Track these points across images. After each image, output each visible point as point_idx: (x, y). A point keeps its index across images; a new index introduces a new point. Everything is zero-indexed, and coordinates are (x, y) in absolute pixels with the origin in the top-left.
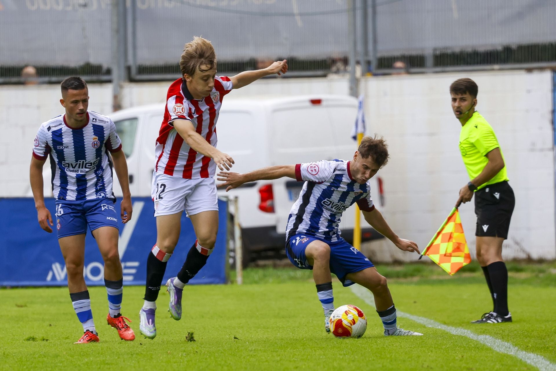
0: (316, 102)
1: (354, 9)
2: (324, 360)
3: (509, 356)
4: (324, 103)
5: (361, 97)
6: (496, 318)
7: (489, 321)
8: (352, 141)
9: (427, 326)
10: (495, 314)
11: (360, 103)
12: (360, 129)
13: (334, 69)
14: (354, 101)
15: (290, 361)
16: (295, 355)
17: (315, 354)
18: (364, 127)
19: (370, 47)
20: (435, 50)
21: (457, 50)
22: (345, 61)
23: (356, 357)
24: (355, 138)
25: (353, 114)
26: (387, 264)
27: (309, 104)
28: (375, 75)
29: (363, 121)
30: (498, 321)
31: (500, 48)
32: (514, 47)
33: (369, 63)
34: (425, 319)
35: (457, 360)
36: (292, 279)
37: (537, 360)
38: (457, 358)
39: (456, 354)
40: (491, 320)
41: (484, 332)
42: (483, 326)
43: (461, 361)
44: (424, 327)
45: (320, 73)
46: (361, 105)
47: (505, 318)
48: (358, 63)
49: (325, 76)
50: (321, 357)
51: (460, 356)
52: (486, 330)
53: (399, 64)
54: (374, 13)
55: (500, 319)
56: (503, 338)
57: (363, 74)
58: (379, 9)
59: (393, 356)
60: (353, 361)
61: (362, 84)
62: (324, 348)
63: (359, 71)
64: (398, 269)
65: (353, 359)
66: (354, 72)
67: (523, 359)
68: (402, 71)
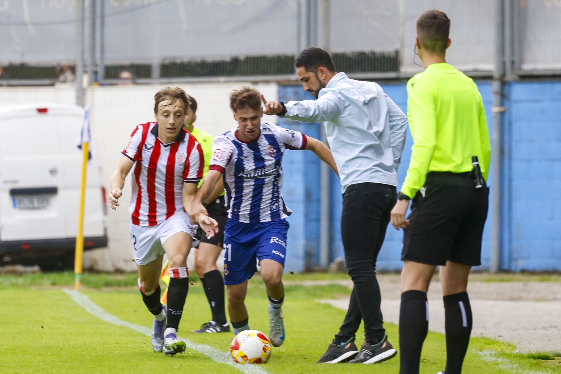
0: (43, 111)
1: (83, 20)
2: (44, 367)
3: (227, 365)
4: (50, 112)
5: (87, 107)
6: (215, 327)
7: (207, 331)
8: (77, 150)
9: (146, 335)
10: (214, 323)
11: (87, 113)
12: (85, 138)
13: (62, 78)
14: (81, 111)
15: (9, 367)
16: (15, 361)
17: (34, 361)
18: (89, 136)
19: (98, 55)
20: (164, 59)
21: (186, 60)
22: (73, 69)
23: (76, 364)
24: (80, 147)
25: (79, 124)
26: (108, 273)
27: (35, 113)
28: (102, 85)
29: (89, 131)
30: (216, 330)
31: (228, 59)
32: (242, 58)
33: (96, 73)
34: (144, 328)
35: (175, 369)
36: (14, 285)
37: (255, 370)
38: (175, 367)
39: (174, 363)
40: (210, 329)
41: (203, 342)
42: (202, 336)
43: (179, 370)
44: (144, 336)
45: (47, 82)
46: (87, 115)
47: (223, 327)
48: (85, 72)
49: (52, 85)
50: (41, 364)
51: (179, 365)
52: (205, 340)
53: (126, 75)
54: (103, 24)
55: (218, 328)
56: (221, 348)
57: (90, 84)
58: (108, 20)
59: (112, 364)
60: (72, 368)
61: (89, 94)
62: (43, 355)
63: (86, 79)
64: (120, 278)
65: (72, 366)
66: (81, 82)
67: (241, 369)
68: (129, 82)
